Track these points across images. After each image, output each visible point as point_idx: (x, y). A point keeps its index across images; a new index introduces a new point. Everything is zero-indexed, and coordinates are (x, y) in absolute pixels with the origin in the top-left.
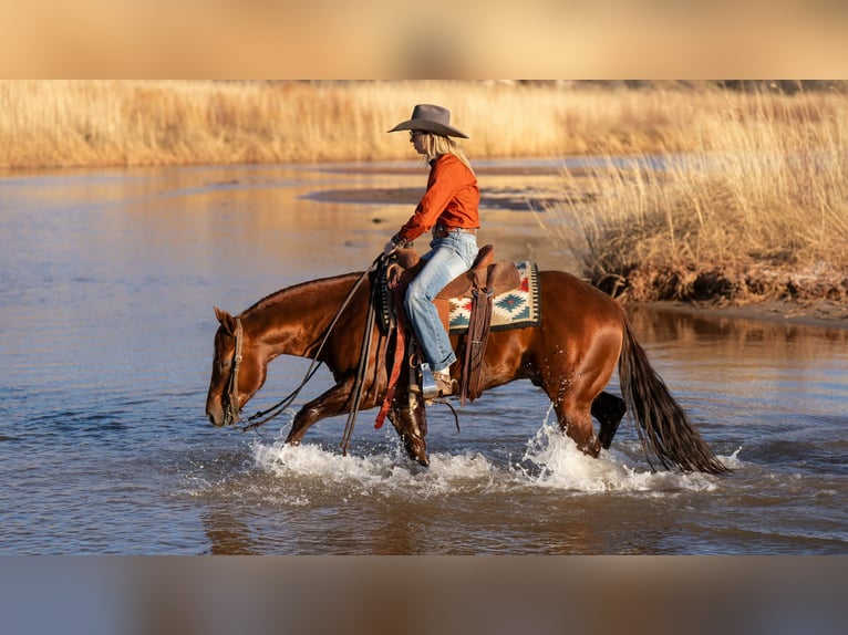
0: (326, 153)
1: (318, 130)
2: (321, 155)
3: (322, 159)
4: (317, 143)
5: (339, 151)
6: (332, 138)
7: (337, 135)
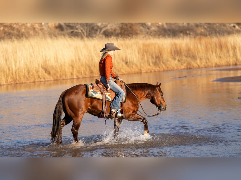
0: (218, 63)
1: (214, 54)
2: (216, 64)
3: (217, 66)
4: (214, 59)
5: (223, 62)
6: (220, 57)
7: (222, 56)
